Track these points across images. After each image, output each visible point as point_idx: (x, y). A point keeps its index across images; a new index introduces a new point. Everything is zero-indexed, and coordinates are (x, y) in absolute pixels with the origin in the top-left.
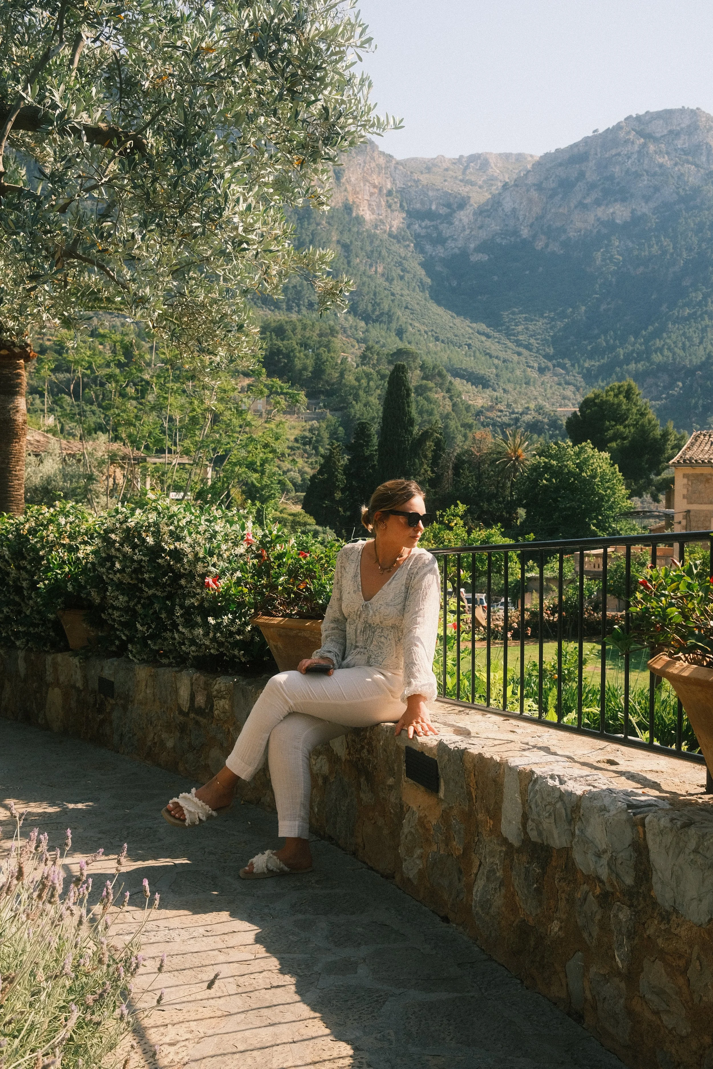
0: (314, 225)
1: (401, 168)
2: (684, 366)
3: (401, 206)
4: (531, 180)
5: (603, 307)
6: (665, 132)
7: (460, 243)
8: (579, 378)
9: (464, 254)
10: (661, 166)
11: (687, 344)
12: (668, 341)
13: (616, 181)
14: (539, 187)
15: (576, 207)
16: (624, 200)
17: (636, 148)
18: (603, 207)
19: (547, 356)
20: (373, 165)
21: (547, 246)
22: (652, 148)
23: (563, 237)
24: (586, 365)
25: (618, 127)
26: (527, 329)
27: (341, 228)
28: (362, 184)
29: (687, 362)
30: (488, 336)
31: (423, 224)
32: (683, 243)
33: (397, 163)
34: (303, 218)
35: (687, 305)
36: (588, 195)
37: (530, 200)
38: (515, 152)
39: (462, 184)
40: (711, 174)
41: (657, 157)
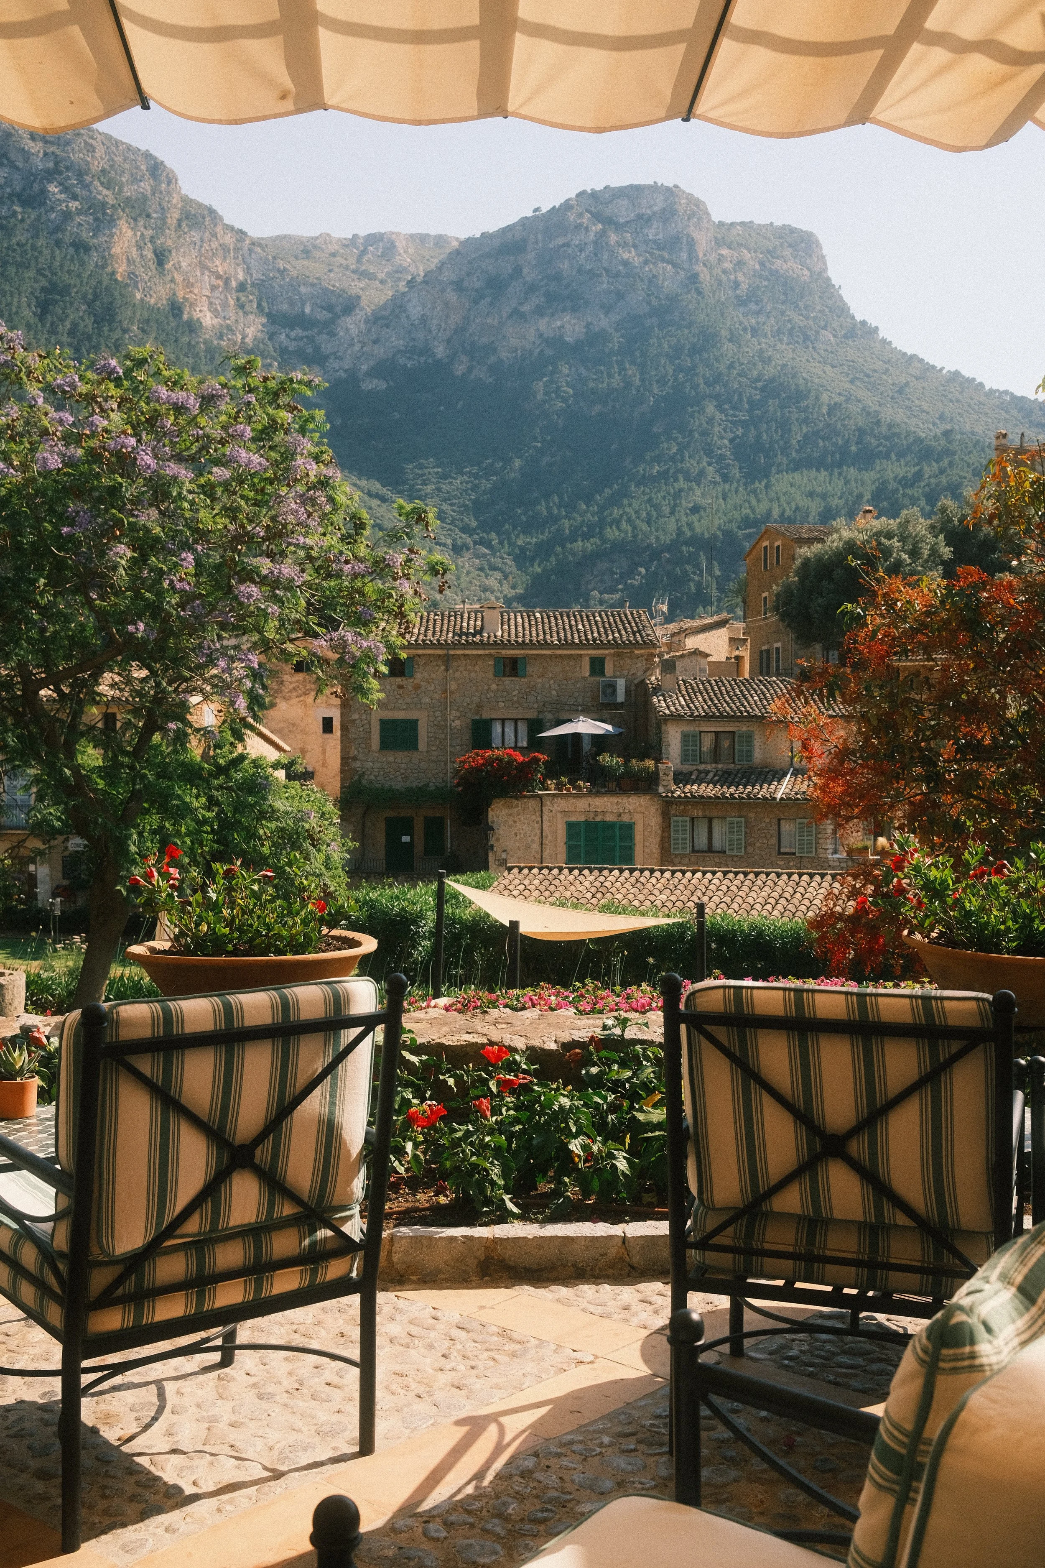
0: (120, 332)
1: (259, 250)
2: (649, 546)
3: (259, 306)
4: (447, 275)
5: (546, 460)
6: (632, 216)
7: (347, 364)
8: (509, 561)
9: (353, 377)
10: (625, 263)
11: (654, 513)
12: (628, 510)
13: (564, 282)
14: (458, 286)
15: (510, 317)
16: (575, 309)
17: (592, 237)
18: (547, 319)
19: (465, 529)
20: (215, 244)
21: (470, 370)
22: (613, 238)
23: (492, 359)
24: (520, 542)
25: (567, 206)
26: (439, 489)
27: (163, 337)
28: (198, 274)
29: (653, 539)
30: (383, 499)
31: (293, 334)
32: (653, 373)
33: (253, 244)
34: (103, 320)
35: (658, 459)
36: (526, 299)
37: (446, 304)
38: (433, 232)
39: (356, 277)
40: (694, 278)
41: (621, 251)
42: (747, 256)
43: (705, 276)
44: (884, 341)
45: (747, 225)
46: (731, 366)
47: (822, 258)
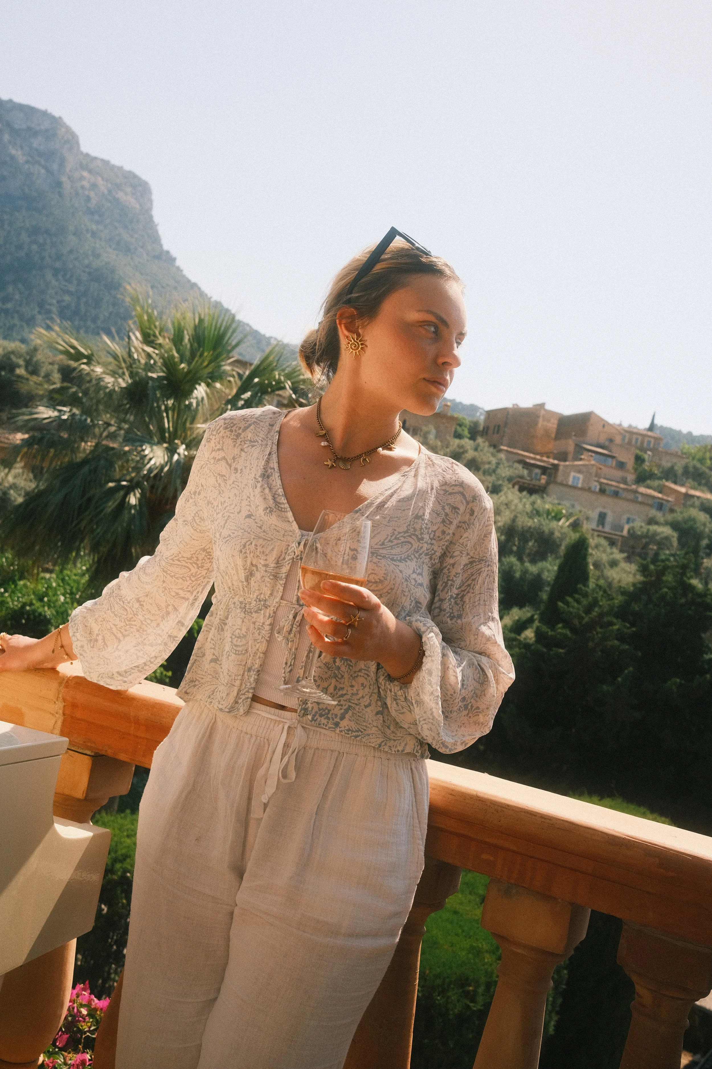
40: (59, 184)
41: (10, 147)
42: (100, 181)
43: (67, 186)
44: (178, 268)
45: (106, 163)
46: (71, 252)
47: (151, 201)
